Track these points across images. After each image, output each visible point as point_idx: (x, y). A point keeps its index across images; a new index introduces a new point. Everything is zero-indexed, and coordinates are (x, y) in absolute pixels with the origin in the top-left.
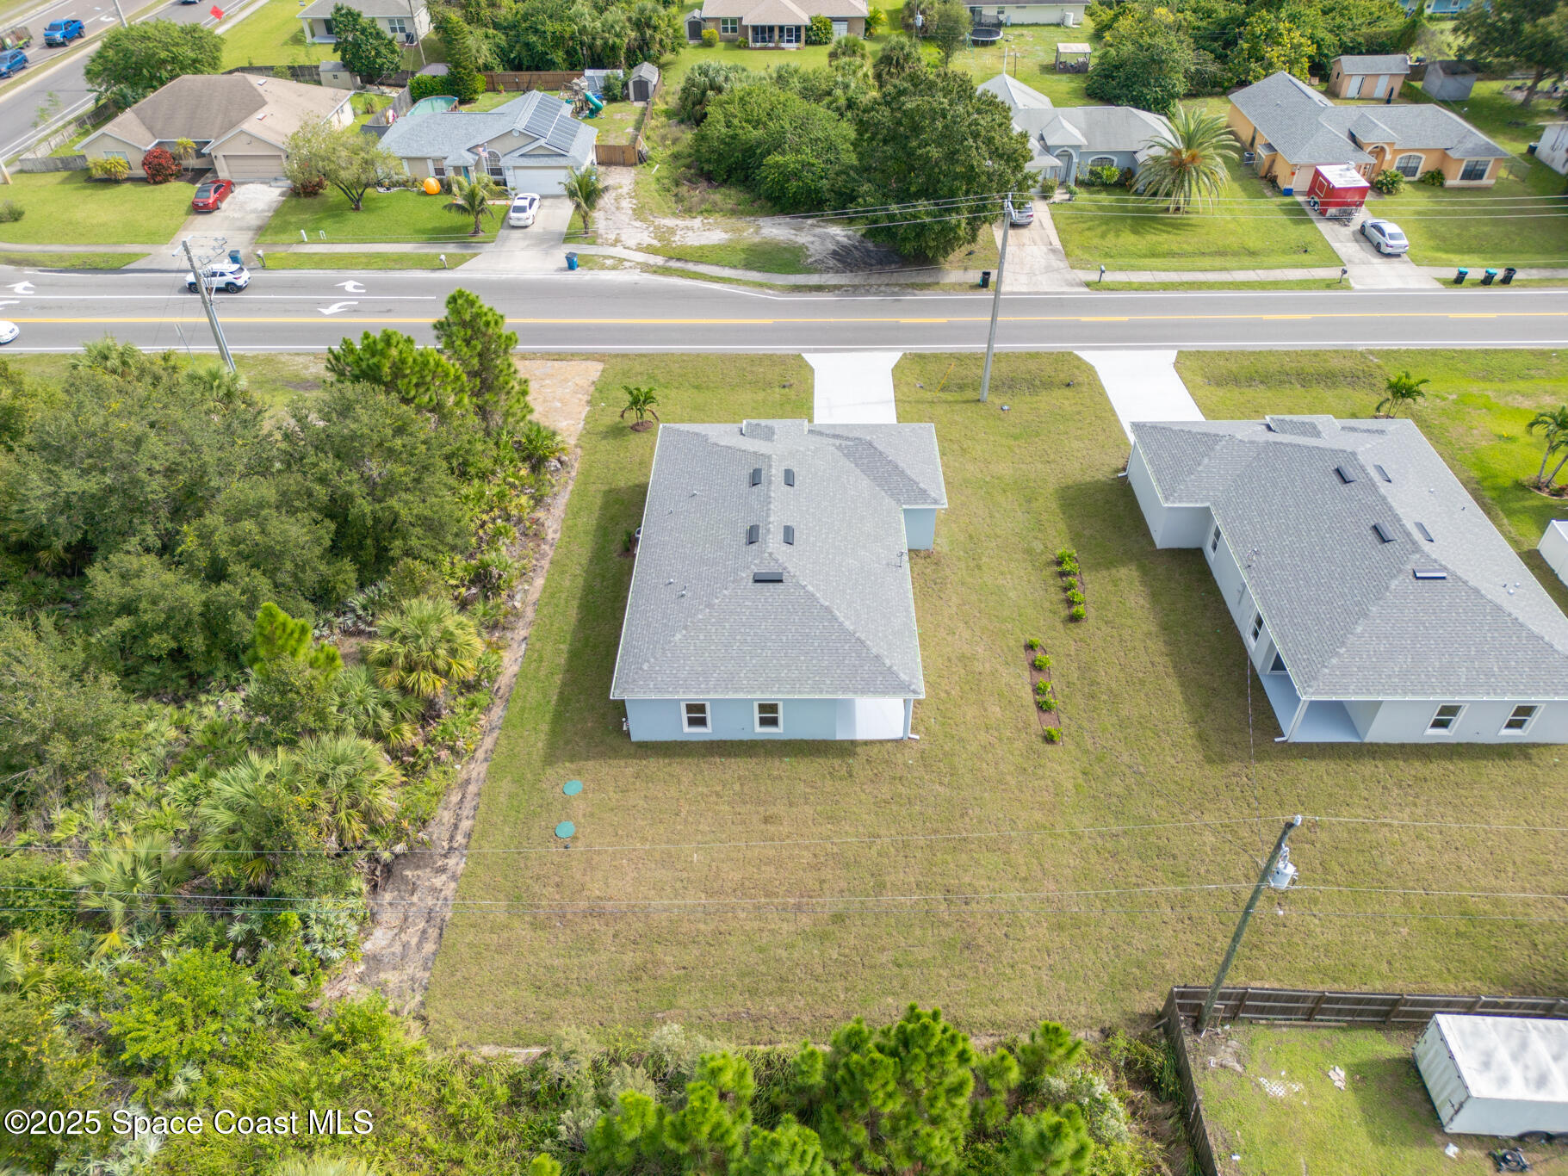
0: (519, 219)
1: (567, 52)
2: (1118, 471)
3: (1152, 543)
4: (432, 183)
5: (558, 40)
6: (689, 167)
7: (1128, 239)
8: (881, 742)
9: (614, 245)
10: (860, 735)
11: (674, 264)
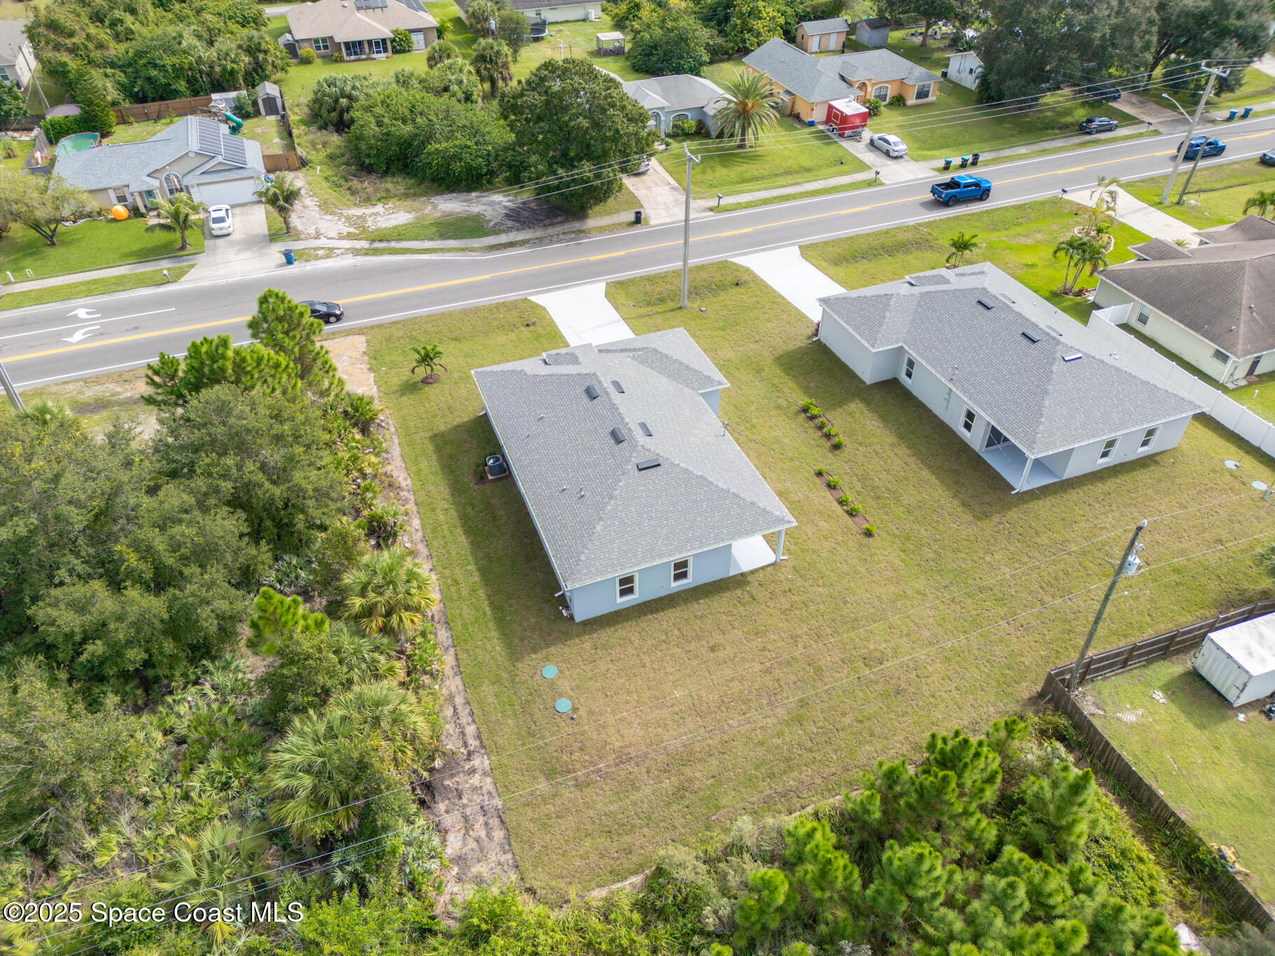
0: (221, 229)
1: (188, 81)
2: (810, 337)
3: (862, 382)
4: (120, 210)
5: (179, 71)
6: (348, 164)
7: (721, 172)
8: (763, 568)
9: (317, 237)
10: (746, 567)
11: (376, 245)
